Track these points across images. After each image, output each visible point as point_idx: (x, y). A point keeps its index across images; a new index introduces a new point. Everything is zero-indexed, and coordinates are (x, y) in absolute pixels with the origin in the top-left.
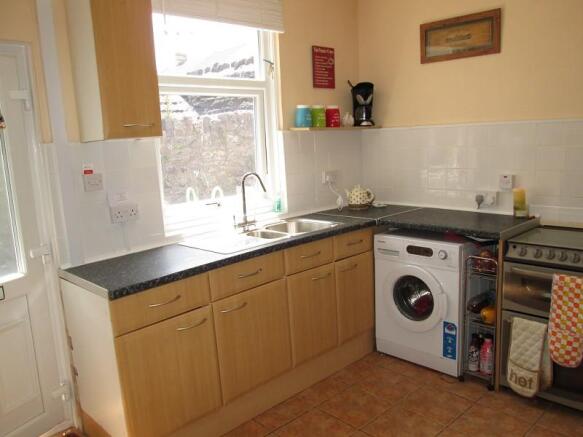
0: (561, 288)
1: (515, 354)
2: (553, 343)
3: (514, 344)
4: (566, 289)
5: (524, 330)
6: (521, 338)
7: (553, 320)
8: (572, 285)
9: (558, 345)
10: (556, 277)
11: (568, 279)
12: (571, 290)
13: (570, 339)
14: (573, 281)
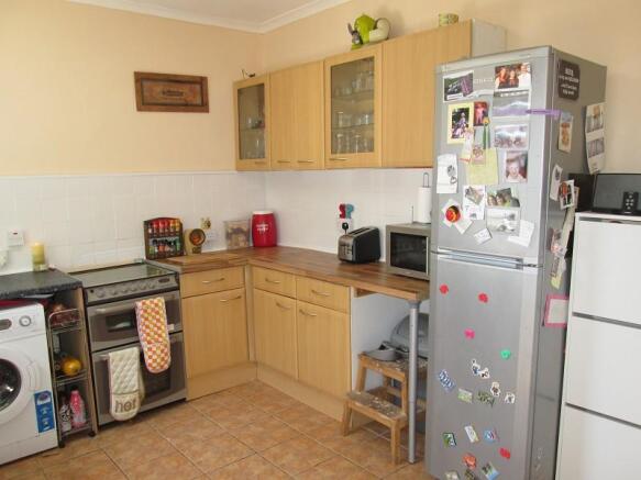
0: (145, 311)
1: (116, 387)
2: (150, 357)
3: (113, 377)
4: (149, 311)
5: (121, 360)
6: (119, 370)
7: (145, 340)
8: (153, 306)
9: (155, 357)
10: (139, 304)
11: (148, 302)
12: (153, 310)
13: (162, 347)
14: (152, 302)
